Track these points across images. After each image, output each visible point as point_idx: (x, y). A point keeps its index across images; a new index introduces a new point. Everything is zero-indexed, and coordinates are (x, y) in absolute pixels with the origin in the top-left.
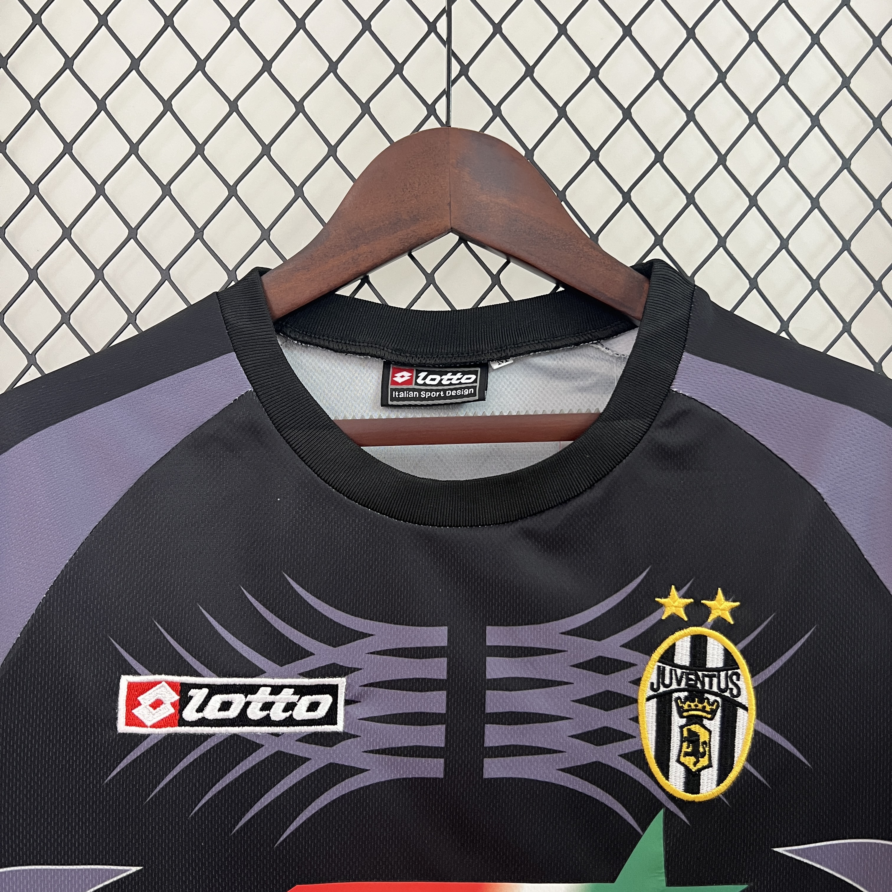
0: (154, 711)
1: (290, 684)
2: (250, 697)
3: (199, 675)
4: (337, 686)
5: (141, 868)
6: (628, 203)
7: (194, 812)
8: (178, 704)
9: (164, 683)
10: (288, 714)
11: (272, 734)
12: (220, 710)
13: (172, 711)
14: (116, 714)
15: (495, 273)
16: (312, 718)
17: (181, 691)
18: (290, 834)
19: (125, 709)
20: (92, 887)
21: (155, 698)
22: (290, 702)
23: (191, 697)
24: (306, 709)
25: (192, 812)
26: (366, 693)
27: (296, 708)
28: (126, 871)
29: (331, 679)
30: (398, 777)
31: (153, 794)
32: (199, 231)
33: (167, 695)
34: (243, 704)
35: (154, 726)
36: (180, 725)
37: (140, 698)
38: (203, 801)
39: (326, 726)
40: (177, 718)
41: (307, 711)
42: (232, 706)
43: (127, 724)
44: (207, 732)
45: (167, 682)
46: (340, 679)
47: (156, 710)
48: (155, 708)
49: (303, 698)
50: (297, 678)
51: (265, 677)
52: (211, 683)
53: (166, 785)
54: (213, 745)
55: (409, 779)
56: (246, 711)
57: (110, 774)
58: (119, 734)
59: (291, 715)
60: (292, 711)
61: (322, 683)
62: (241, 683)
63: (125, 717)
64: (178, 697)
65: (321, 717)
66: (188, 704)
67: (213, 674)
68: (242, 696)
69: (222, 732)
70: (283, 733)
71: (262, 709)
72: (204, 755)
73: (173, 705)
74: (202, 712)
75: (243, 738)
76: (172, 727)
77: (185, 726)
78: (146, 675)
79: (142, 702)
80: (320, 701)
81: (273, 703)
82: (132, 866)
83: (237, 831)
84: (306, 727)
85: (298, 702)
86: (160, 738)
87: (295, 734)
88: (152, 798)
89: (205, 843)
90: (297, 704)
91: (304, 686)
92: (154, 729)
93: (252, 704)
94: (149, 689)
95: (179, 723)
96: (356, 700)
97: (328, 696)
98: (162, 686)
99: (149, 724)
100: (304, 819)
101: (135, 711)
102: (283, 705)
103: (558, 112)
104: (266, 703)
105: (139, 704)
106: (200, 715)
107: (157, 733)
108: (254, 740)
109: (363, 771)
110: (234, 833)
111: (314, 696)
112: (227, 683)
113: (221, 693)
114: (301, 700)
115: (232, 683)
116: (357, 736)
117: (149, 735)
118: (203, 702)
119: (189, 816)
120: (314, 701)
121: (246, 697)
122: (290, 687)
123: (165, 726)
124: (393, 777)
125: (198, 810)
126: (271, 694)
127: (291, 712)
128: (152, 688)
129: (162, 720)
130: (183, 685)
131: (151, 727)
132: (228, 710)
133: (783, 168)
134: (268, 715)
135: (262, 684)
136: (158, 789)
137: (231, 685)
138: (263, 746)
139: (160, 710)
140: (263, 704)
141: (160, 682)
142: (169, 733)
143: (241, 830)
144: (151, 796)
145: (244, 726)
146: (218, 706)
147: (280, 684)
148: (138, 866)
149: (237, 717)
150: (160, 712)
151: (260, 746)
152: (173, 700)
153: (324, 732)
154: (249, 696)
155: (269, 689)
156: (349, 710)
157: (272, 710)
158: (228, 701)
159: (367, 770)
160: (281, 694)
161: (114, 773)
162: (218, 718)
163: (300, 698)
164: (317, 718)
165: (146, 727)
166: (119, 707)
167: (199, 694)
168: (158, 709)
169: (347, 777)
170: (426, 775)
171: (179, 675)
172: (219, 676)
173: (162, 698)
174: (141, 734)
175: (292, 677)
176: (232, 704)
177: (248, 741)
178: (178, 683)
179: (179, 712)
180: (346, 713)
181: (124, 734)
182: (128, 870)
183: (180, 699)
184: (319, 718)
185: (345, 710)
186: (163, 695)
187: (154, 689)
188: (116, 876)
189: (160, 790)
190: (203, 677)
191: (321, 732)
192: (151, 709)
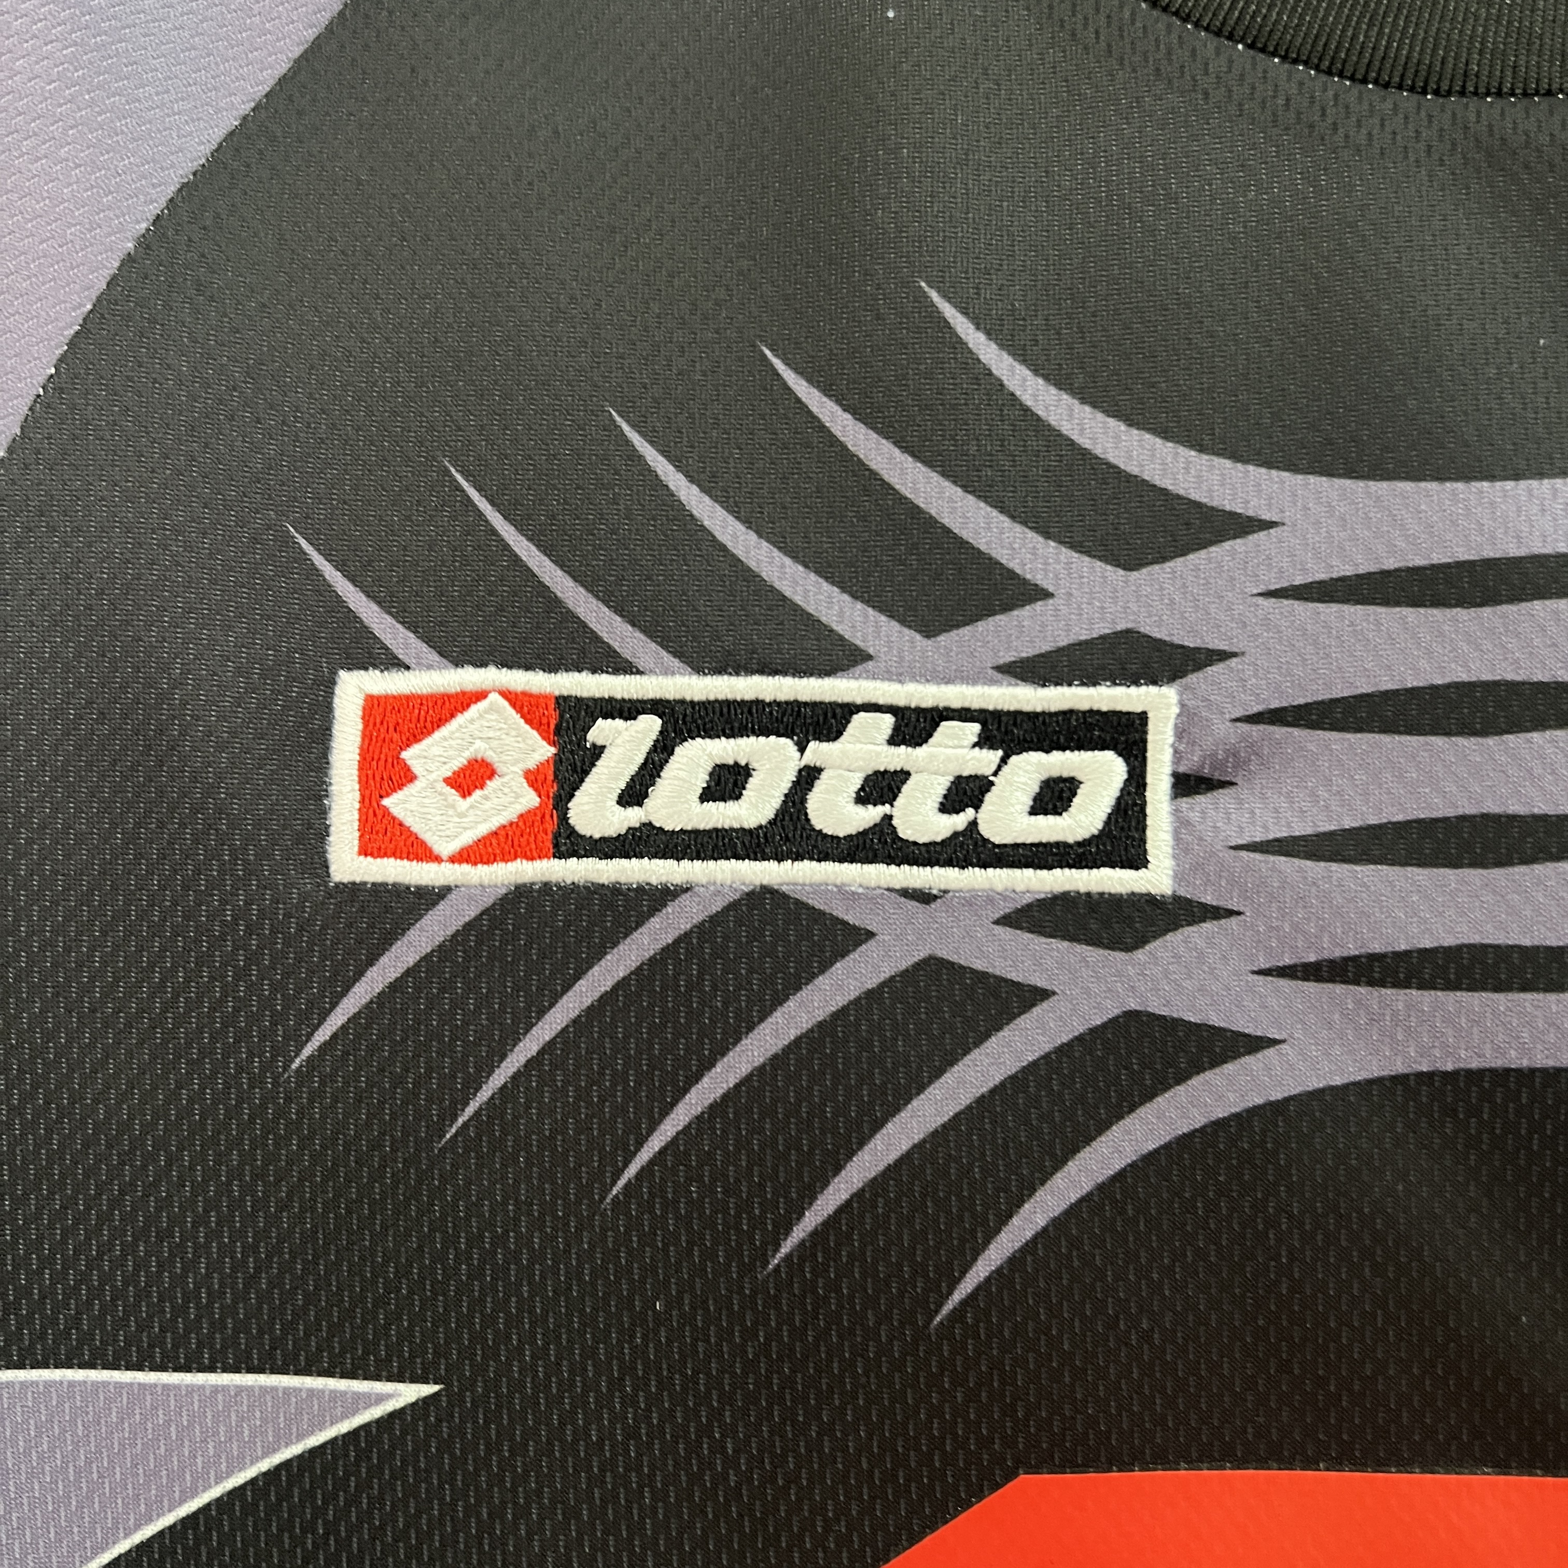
0: (463, 804)
1: (967, 705)
2: (817, 751)
3: (625, 667)
4: (1143, 717)
5: (436, 1388)
7: (621, 1183)
8: (551, 777)
9: (494, 697)
10: (959, 821)
11: (905, 893)
12: (707, 796)
13: (530, 799)
14: (323, 812)
16: (1053, 838)
17: (558, 730)
18: (988, 1280)
19: (357, 795)
20: (266, 1455)
21: (468, 754)
22: (965, 774)
23: (598, 751)
24: (1027, 801)
25: (614, 1183)
26: (1254, 748)
27: (989, 797)
28: (381, 1399)
29: (1120, 690)
30: (1400, 1068)
31: (470, 1110)
33: (509, 740)
34: (790, 776)
35: (464, 856)
36: (560, 855)
37: (411, 755)
38: (655, 1143)
39: (1105, 871)
40: (551, 825)
41: (1033, 812)
42: (752, 783)
43: (365, 851)
44: (664, 879)
45: (507, 695)
46: (1153, 689)
47: (469, 800)
48: (465, 792)
49: (1014, 759)
50: (992, 682)
51: (873, 676)
52: (670, 696)
53: (515, 1077)
54: (685, 926)
55: (1445, 1075)
56: (803, 801)
57: (309, 1036)
58: (337, 885)
59: (974, 824)
60: (977, 808)
61: (1085, 706)
62: (782, 697)
63: (356, 825)
64: (549, 751)
65: (1087, 835)
66: (586, 773)
67: (676, 663)
68: (787, 745)
69: (719, 878)
70: (946, 892)
71: (864, 797)
72: (655, 963)
73: (533, 778)
74: (640, 804)
75: (798, 902)
76: (532, 859)
77: (579, 857)
78: (430, 667)
79: (416, 767)
80: (1080, 777)
81: (903, 776)
82: (400, 1379)
83: (788, 1258)
84: (1029, 872)
85: (995, 774)
86: (488, 901)
87: (990, 897)
88: (466, 1125)
89: (668, 1306)
90: (992, 784)
91: (1017, 716)
92: (466, 868)
93: (824, 775)
94: (440, 722)
95: (556, 845)
96: (1217, 776)
97: (1110, 755)
98: (491, 709)
99: (445, 848)
100: (1041, 1221)
101: (396, 803)
102: (940, 786)
104: (877, 773)
105: (407, 777)
106: (634, 816)
107: (475, 880)
108: (840, 913)
109: (1256, 1044)
110: (777, 1268)
111: (1056, 756)
112: (730, 697)
113: (710, 733)
114: (1005, 769)
115: (749, 696)
116: (1231, 913)
117: (444, 892)
118: (644, 766)
119: (603, 1198)
120: (1055, 774)
121: (802, 749)
122: (964, 715)
123: (507, 857)
124: (1375, 1070)
125: (639, 1176)
126: (893, 741)
127: (970, 812)
128: (452, 716)
129: (495, 834)
130: (563, 702)
131: (453, 860)
132: (738, 797)
134: (888, 818)
135: (859, 701)
136: (484, 1094)
137: (743, 703)
138: (870, 935)
139: (486, 798)
140: (867, 779)
141: (480, 696)
142: (520, 881)
143: (802, 1259)
144: (460, 1121)
145: (798, 857)
146: (701, 780)
147: (927, 703)
148: (426, 1381)
149: (772, 823)
150: (488, 805)
151: (864, 936)
152: (531, 763)
153: (1101, 894)
154: (813, 745)
155: (888, 721)
156: (1195, 816)
157: (900, 801)
158: (736, 764)
159: (1274, 1042)
160: (931, 741)
161: (323, 1035)
162: (701, 827)
163: (1004, 761)
164: (1071, 840)
165: (437, 859)
166: (334, 789)
167: (626, 736)
168: (477, 794)
169: (1197, 1068)
170: (1515, 1059)
171: (551, 668)
172: (699, 670)
173: (491, 756)
174: (418, 888)
175: (972, 680)
176: (749, 775)
177: (817, 915)
178: (546, 697)
179: (555, 807)
180: (1181, 824)
181: (354, 889)
182: (389, 1396)
183: (558, 760)
184: (1079, 838)
185: (1176, 812)
186: (495, 743)
187: (460, 719)
188: (345, 1416)
189: (492, 1098)
190: (639, 672)
191: (1088, 894)
192: (452, 794)
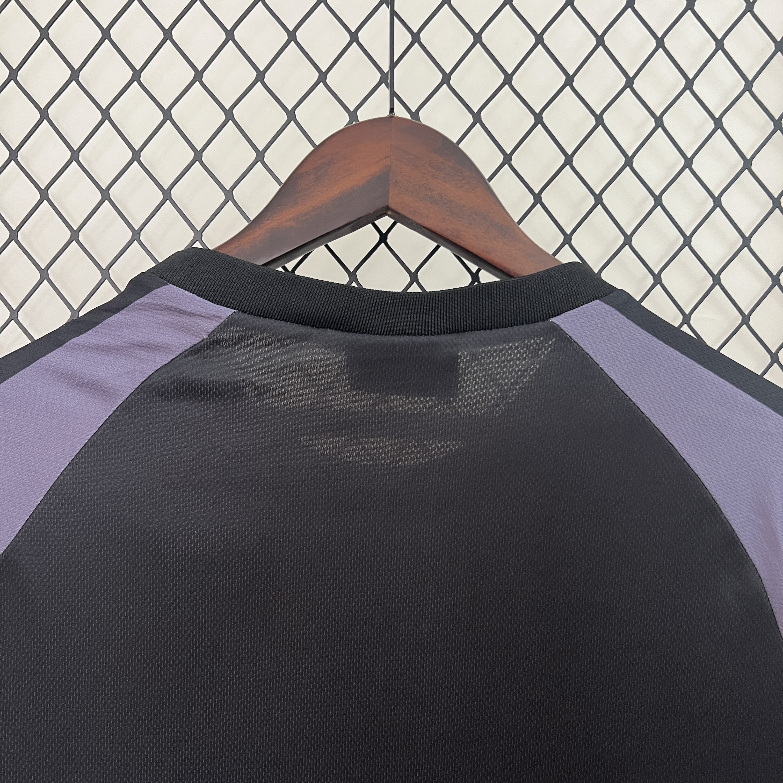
6: (539, 204)
15: (413, 271)
32: (136, 233)
103: (473, 117)
133: (687, 169)
